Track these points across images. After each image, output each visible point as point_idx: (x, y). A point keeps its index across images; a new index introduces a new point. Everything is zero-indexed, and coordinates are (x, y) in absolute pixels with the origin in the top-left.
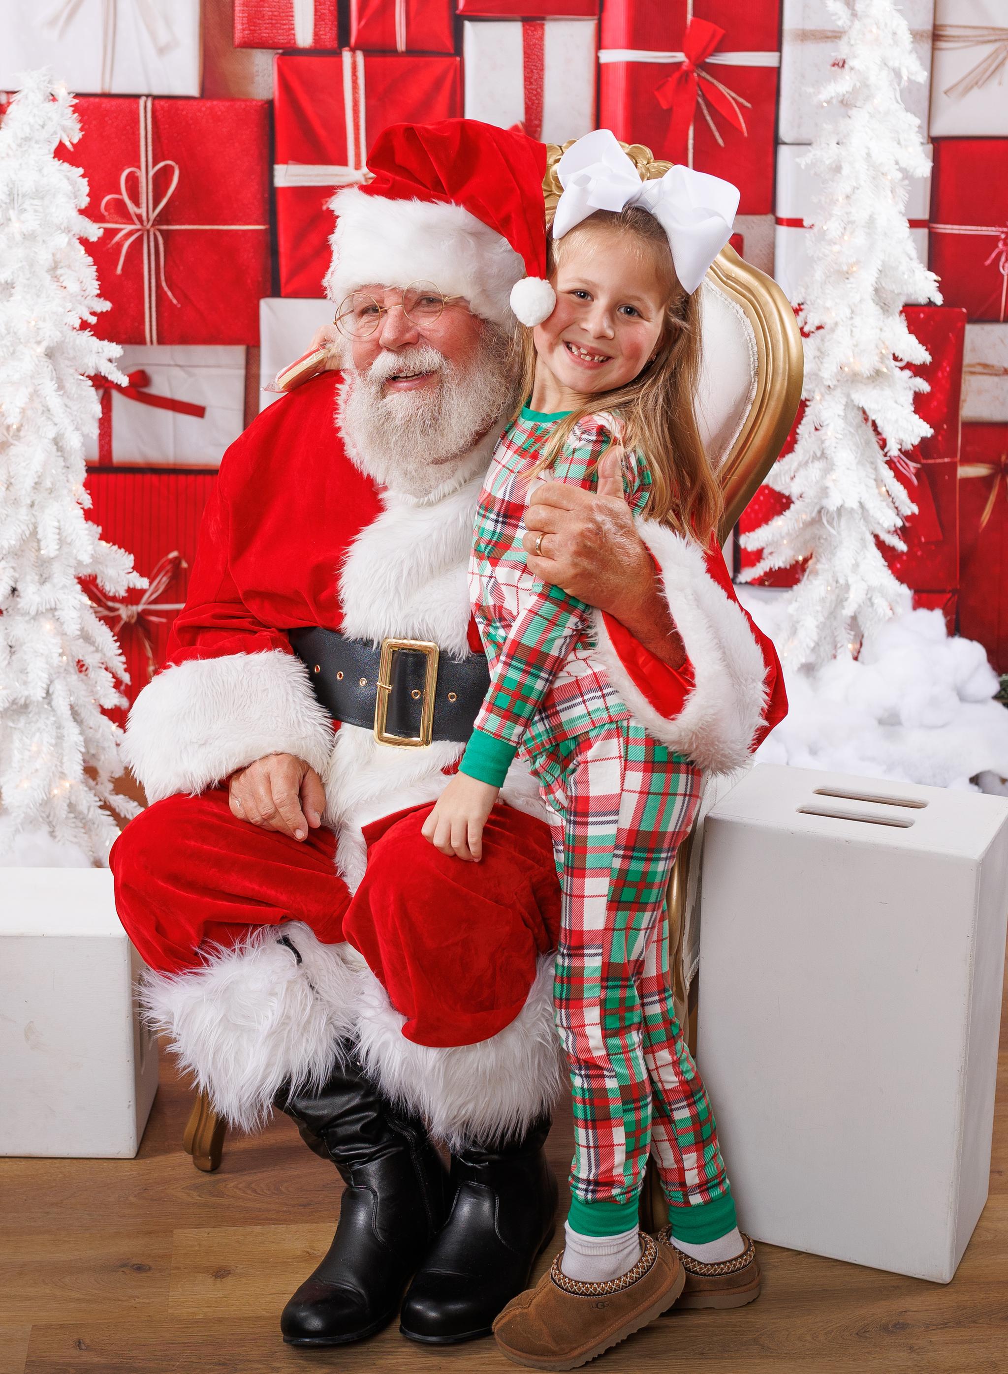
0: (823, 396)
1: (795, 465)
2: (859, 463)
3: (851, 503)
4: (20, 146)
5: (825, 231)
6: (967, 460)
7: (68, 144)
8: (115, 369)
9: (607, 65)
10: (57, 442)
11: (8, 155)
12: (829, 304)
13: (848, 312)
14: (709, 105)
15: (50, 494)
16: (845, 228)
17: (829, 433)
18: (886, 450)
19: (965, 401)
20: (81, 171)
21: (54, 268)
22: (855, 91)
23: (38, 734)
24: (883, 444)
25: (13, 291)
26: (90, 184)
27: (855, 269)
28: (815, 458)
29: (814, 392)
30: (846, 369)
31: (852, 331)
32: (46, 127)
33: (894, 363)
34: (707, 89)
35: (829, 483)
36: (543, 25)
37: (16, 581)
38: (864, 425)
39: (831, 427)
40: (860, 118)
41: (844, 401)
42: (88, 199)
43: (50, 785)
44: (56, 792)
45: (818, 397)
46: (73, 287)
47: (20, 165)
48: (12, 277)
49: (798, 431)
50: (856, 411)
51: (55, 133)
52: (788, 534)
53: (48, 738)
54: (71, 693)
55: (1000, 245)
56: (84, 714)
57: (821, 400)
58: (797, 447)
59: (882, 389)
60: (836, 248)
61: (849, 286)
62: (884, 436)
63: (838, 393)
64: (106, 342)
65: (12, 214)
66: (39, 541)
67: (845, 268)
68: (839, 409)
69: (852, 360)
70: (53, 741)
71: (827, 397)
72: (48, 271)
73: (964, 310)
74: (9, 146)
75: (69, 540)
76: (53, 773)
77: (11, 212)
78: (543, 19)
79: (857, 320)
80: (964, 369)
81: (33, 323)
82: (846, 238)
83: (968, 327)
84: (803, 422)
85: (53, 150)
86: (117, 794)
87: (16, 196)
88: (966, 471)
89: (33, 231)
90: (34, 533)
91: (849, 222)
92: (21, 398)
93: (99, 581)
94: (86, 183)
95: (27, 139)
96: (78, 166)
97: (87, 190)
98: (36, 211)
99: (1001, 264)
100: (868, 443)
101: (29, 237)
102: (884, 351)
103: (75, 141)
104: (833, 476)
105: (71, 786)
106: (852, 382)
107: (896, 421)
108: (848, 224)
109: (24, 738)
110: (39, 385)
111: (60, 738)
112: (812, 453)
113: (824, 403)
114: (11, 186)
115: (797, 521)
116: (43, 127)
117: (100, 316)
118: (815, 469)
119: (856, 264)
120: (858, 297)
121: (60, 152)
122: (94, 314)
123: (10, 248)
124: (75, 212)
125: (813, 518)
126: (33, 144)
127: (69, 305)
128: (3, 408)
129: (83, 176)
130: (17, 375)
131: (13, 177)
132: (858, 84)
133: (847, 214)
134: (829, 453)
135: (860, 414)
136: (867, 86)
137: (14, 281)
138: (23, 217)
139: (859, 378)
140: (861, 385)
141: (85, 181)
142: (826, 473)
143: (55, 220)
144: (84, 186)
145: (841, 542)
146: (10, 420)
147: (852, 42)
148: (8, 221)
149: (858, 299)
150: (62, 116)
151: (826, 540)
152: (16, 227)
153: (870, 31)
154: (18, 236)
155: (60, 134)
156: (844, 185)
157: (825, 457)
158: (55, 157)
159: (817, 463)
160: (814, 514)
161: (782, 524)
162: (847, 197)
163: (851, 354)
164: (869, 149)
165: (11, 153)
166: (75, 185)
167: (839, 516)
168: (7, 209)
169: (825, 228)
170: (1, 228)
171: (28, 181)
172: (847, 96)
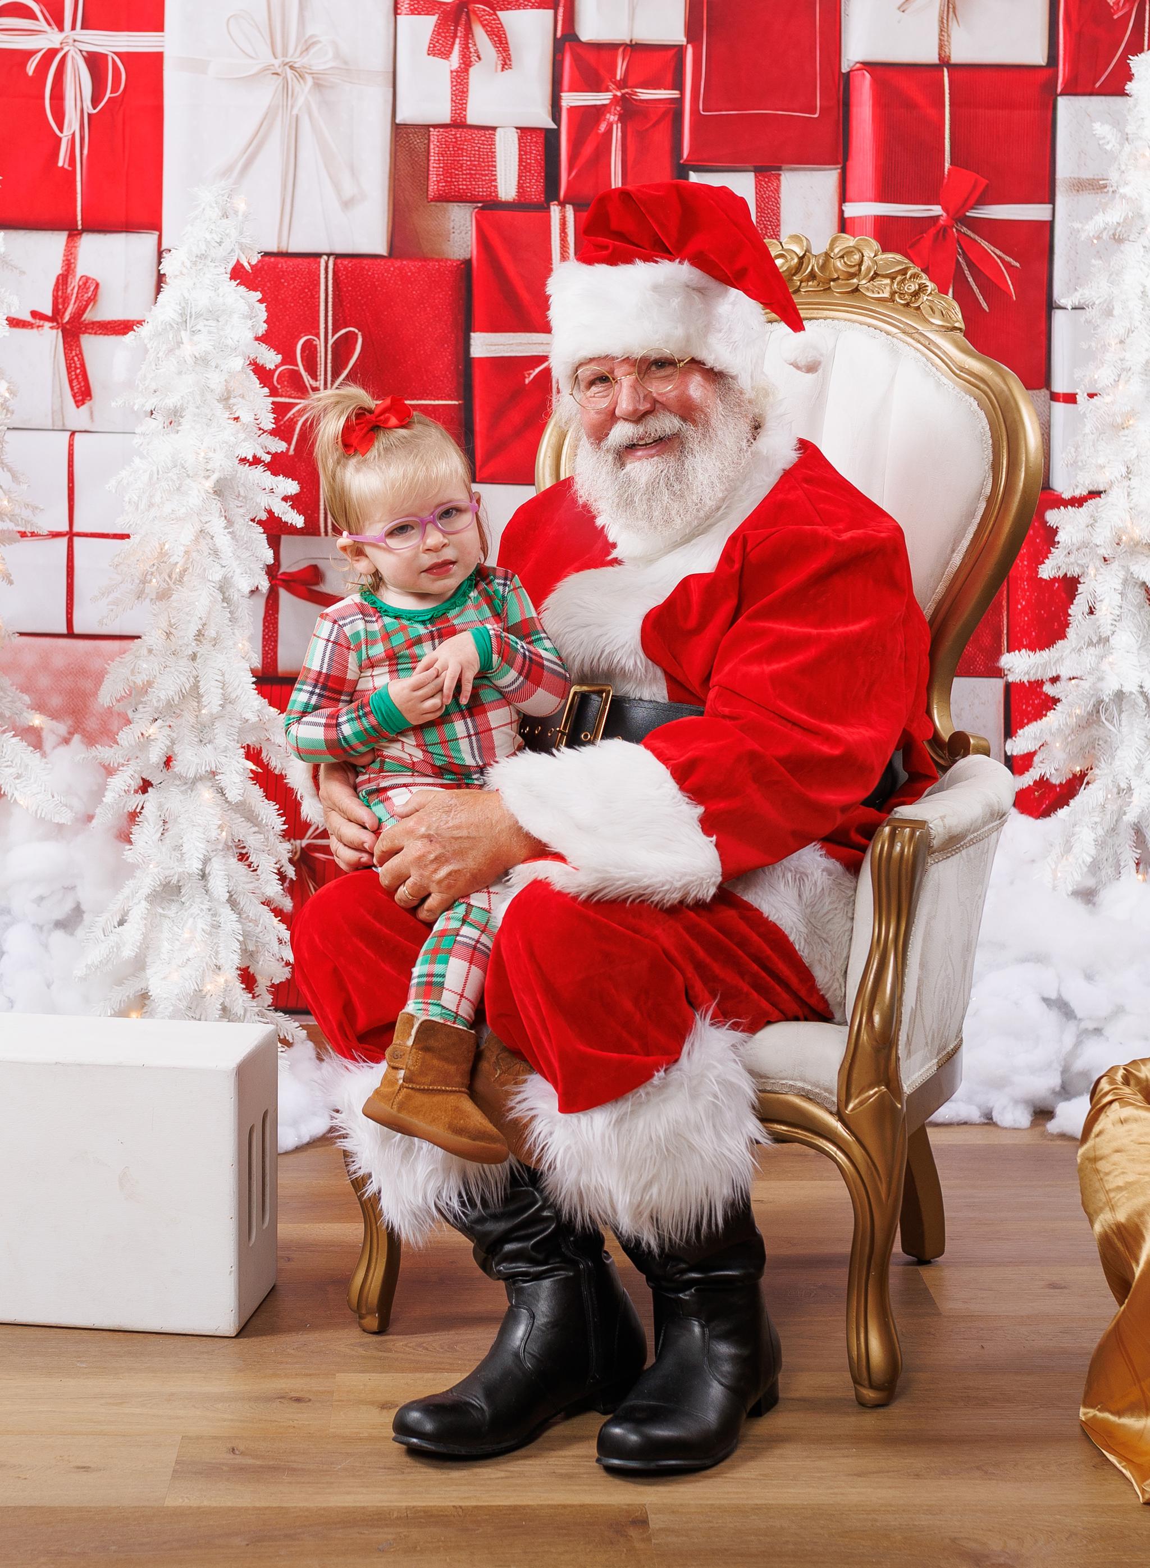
0: (1097, 569)
3: (1130, 687)
4: (195, 263)
5: (1096, 381)
7: (246, 264)
8: (290, 509)
9: (852, 219)
10: (224, 587)
11: (182, 274)
12: (1101, 461)
13: (1124, 470)
14: (970, 265)
15: (214, 646)
16: (1119, 376)
17: (1104, 608)
20: (258, 295)
21: (225, 399)
22: (1127, 222)
23: (191, 920)
25: (182, 420)
26: (268, 310)
27: (1131, 422)
28: (1091, 644)
29: (1087, 567)
30: (1124, 538)
31: (1129, 493)
32: (223, 245)
34: (967, 246)
35: (1105, 666)
36: (780, 175)
37: (173, 743)
38: (1147, 605)
39: (1106, 602)
40: (1132, 252)
41: (1122, 574)
42: (265, 326)
43: (203, 980)
44: (209, 987)
45: (1092, 571)
46: (247, 418)
47: (194, 283)
48: (181, 401)
49: (1070, 611)
50: (1137, 589)
51: (233, 250)
52: (1060, 730)
53: (202, 924)
54: (229, 877)
56: (242, 901)
57: (1095, 576)
58: (1071, 632)
60: (1108, 399)
61: (1124, 439)
63: (1115, 565)
64: (281, 478)
65: (185, 335)
66: (199, 697)
67: (1119, 420)
68: (1117, 583)
69: (1129, 525)
70: (208, 928)
71: (1102, 571)
72: (219, 401)
74: (183, 263)
75: (233, 696)
76: (207, 964)
77: (183, 333)
78: (780, 169)
79: (1135, 482)
81: (203, 454)
82: (1120, 387)
84: (1075, 602)
85: (229, 270)
86: (276, 1010)
87: (188, 318)
89: (207, 353)
90: (196, 687)
91: (1123, 369)
92: (186, 535)
93: (264, 755)
94: (265, 309)
95: (203, 257)
96: (256, 290)
97: (264, 315)
98: (210, 332)
101: (202, 361)
103: (254, 262)
104: (1110, 659)
105: (226, 981)
106: (1131, 555)
108: (1123, 371)
109: (175, 928)
110: (206, 523)
111: (216, 926)
112: (1087, 639)
113: (1099, 578)
114: (183, 304)
115: (1070, 714)
116: (220, 244)
117: (275, 456)
118: (1090, 656)
119: (1132, 414)
120: (1134, 452)
121: (238, 273)
122: (268, 453)
123: (180, 373)
124: (251, 336)
125: (1090, 714)
126: (208, 262)
127: (242, 436)
128: (167, 547)
129: (261, 301)
130: (183, 510)
131: (186, 295)
132: (1130, 214)
133: (1121, 360)
134: (1105, 631)
135: (1144, 592)
136: (1142, 216)
137: (183, 409)
138: (196, 338)
139: (1139, 548)
140: (1142, 557)
141: (263, 306)
142: (1102, 658)
143: (229, 342)
144: (261, 312)
145: (1122, 742)
146: (173, 560)
147: (1123, 168)
148: (179, 343)
149: (1135, 455)
150: (241, 233)
151: (1106, 742)
152: (188, 350)
153: (1144, 155)
154: (190, 361)
155: (237, 251)
156: (1116, 328)
157: (1103, 641)
158: (231, 279)
159: (1092, 650)
160: (1089, 708)
161: (1052, 719)
162: (1122, 342)
163: (1128, 518)
164: (1144, 287)
165: (185, 271)
166: (252, 308)
167: (1121, 712)
168: (179, 330)
169: (1096, 377)
170: (171, 351)
171: (202, 300)
172: (1119, 229)
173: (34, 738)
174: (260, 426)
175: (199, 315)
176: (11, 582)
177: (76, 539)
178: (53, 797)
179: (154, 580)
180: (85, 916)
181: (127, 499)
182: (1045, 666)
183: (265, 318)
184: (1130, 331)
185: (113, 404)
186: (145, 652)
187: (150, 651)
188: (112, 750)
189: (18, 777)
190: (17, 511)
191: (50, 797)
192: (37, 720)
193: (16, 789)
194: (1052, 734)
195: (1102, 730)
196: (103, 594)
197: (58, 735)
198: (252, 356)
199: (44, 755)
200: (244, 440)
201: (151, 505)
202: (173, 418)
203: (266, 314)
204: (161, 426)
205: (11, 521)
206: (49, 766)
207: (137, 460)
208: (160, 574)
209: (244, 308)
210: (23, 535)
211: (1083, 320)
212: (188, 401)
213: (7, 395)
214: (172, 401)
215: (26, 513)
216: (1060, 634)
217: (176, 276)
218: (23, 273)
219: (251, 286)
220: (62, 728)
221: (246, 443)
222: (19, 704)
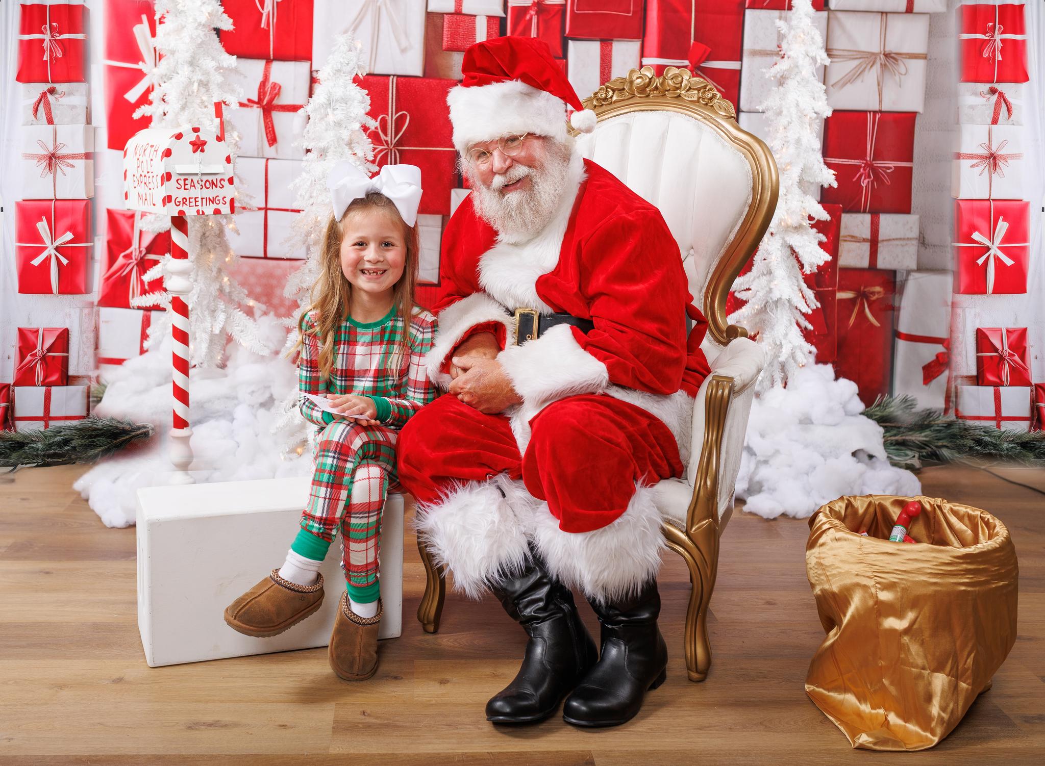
0: (769, 239)
1: (752, 278)
2: (789, 277)
3: (783, 296)
6: (842, 289)
7: (360, 75)
9: (645, 63)
11: (328, 79)
13: (785, 191)
16: (784, 144)
17: (773, 258)
18: (803, 271)
19: (841, 256)
20: (366, 91)
21: (350, 144)
22: (790, 70)
24: (802, 266)
25: (327, 154)
26: (371, 99)
27: (788, 167)
28: (763, 274)
30: (783, 224)
31: (786, 203)
32: (349, 65)
33: (809, 222)
35: (772, 287)
36: (612, 43)
38: (791, 258)
40: (792, 84)
41: (781, 241)
42: (370, 107)
46: (360, 154)
47: (335, 84)
48: (328, 145)
49: (754, 259)
50: (786, 249)
51: (354, 68)
55: (862, 170)
57: (767, 242)
58: (754, 269)
59: (802, 236)
60: (778, 156)
61: (785, 175)
62: (803, 263)
63: (777, 237)
65: (330, 112)
67: (783, 166)
68: (778, 246)
69: (786, 217)
71: (771, 239)
72: (346, 145)
73: (841, 206)
74: (329, 74)
77: (329, 110)
78: (612, 40)
79: (789, 196)
80: (841, 238)
82: (784, 150)
83: (843, 215)
84: (757, 254)
85: (352, 78)
87: (331, 103)
88: (841, 295)
89: (341, 120)
91: (785, 142)
95: (339, 71)
96: (366, 89)
97: (369, 102)
98: (342, 110)
99: (862, 181)
100: (793, 267)
101: (338, 124)
102: (804, 214)
103: (364, 75)
104: (775, 282)
107: (811, 252)
112: (762, 272)
113: (769, 243)
114: (329, 96)
115: (753, 309)
118: (764, 280)
119: (790, 164)
120: (790, 183)
121: (356, 80)
122: (370, 172)
123: (326, 130)
124: (363, 112)
125: (762, 308)
126: (342, 74)
127: (358, 163)
128: (319, 218)
129: (367, 95)
130: (328, 200)
131: (331, 90)
132: (792, 65)
133: (785, 137)
134: (773, 269)
135: (789, 250)
136: (797, 67)
137: (328, 148)
138: (335, 112)
139: (789, 229)
140: (791, 233)
141: (368, 97)
142: (770, 281)
143: (353, 115)
144: (368, 100)
145: (777, 322)
146: (322, 225)
147: (790, 42)
148: (327, 115)
149: (790, 184)
150: (358, 59)
151: (768, 321)
152: (331, 118)
153: (800, 36)
154: (332, 124)
155: (356, 69)
156: (783, 121)
157: (770, 273)
158: (353, 82)
159: (764, 277)
160: (763, 305)
161: (744, 311)
162: (785, 128)
163: (786, 214)
164: (798, 101)
165: (330, 78)
166: (363, 98)
167: (777, 307)
168: (327, 108)
169: (772, 145)
170: (322, 119)
171: (339, 93)
172: (785, 73)
173: (250, 312)
174: (367, 158)
175: (337, 101)
176: (239, 234)
177: (269, 212)
178: (259, 342)
179: (312, 235)
180: (276, 402)
181: (299, 194)
182: (741, 284)
183: (369, 103)
184: (789, 123)
185: (292, 145)
186: (307, 271)
187: (310, 271)
188: (290, 320)
189: (242, 332)
190: (242, 198)
191: (258, 342)
192: (251, 303)
193: (241, 337)
194: (744, 318)
195: (767, 316)
196: (286, 241)
197: (262, 311)
198: (364, 122)
199: (255, 320)
200: (359, 165)
201: (311, 197)
202: (322, 153)
203: (370, 101)
204: (316, 157)
205: (239, 203)
206: (257, 326)
207: (304, 174)
208: (315, 231)
209: (360, 98)
210: (244, 208)
211: (764, 117)
212: (331, 145)
213: (238, 139)
214: (322, 144)
215: (247, 200)
216: (749, 269)
217: (325, 80)
218: (245, 77)
219: (363, 87)
220: (264, 307)
221: (360, 167)
222: (242, 295)
